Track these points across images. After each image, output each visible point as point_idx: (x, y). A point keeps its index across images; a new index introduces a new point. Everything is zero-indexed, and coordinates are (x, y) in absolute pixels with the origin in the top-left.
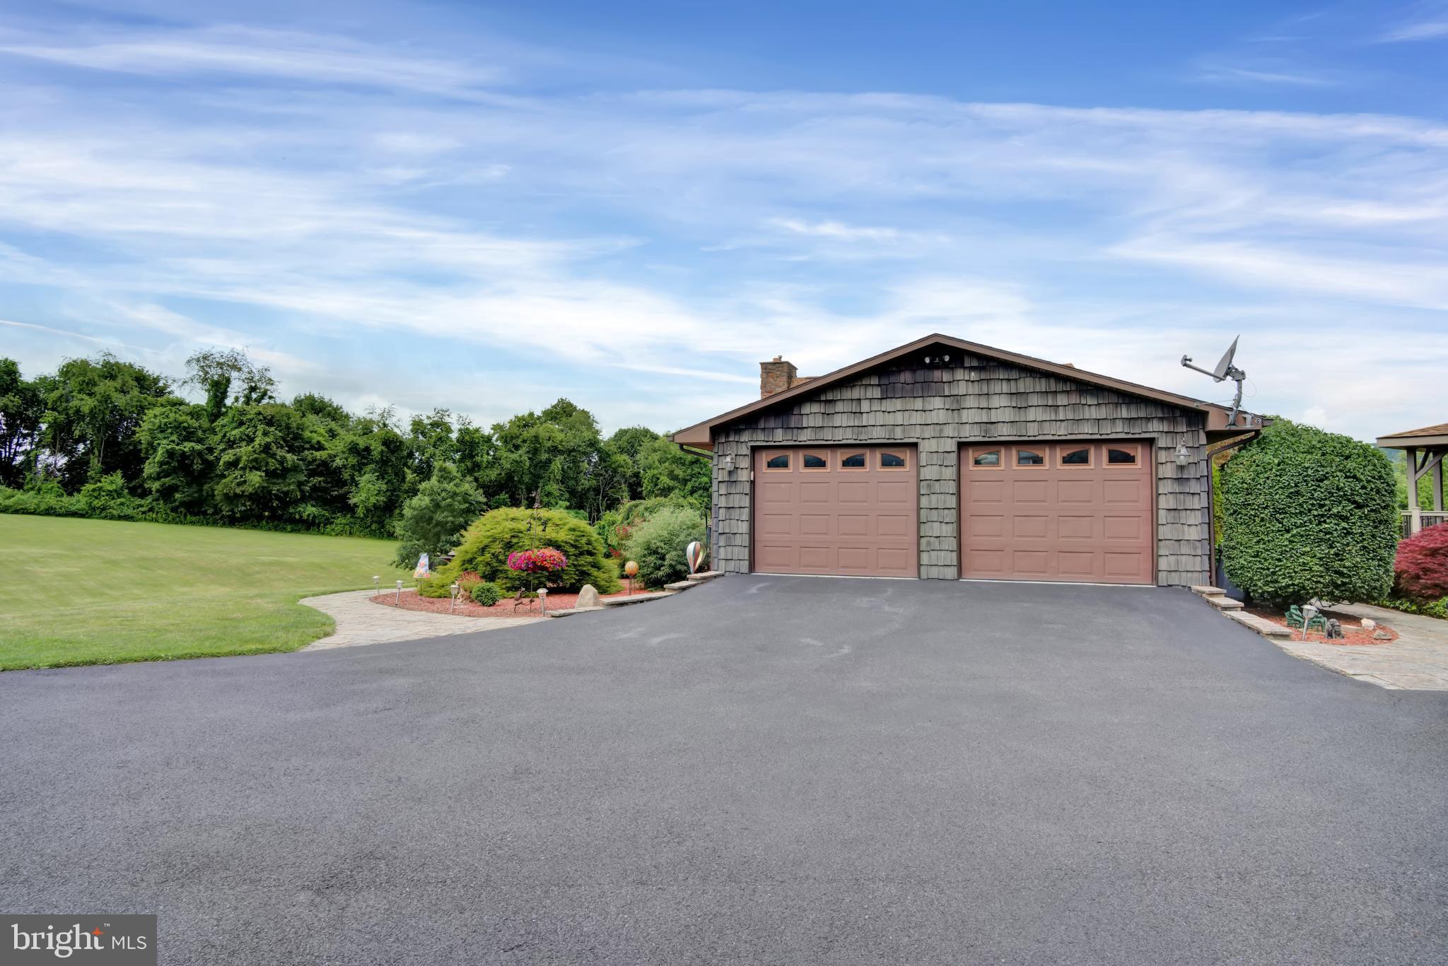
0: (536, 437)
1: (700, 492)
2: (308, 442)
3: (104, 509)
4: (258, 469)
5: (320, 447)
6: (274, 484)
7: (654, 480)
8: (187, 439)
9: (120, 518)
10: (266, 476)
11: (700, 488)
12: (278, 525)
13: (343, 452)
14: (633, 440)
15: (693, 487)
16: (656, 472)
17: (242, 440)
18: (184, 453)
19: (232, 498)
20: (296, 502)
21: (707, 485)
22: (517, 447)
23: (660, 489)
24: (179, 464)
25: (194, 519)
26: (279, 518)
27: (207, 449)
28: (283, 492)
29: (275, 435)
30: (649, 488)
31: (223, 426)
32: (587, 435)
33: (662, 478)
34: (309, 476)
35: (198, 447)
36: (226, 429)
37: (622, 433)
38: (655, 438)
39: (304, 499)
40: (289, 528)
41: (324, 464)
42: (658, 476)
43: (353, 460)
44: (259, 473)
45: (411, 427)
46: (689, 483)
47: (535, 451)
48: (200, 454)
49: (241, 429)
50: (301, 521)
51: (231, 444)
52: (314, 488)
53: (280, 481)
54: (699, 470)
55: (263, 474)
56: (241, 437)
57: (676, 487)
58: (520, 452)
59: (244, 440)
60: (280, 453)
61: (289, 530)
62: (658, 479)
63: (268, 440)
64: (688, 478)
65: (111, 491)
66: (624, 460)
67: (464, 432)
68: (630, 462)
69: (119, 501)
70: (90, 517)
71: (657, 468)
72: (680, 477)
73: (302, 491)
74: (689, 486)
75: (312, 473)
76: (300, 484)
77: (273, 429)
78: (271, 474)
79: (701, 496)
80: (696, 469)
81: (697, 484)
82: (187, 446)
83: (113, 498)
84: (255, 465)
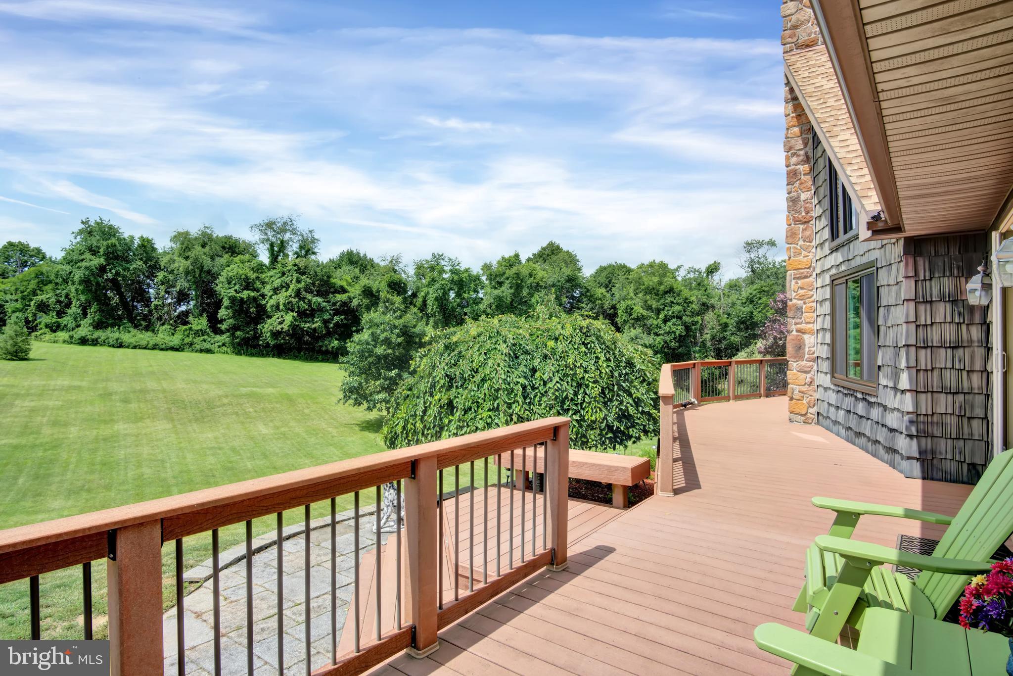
0: (517, 274)
1: (674, 320)
2: (334, 287)
3: (191, 344)
4: (292, 311)
5: (343, 290)
6: (306, 322)
7: (629, 310)
8: (247, 288)
9: (201, 351)
10: (298, 315)
11: (674, 317)
12: (312, 356)
13: (359, 295)
14: (611, 275)
15: (666, 316)
16: (630, 302)
17: (282, 287)
18: (242, 299)
19: (276, 334)
20: (322, 337)
21: (681, 314)
22: (500, 284)
23: (634, 319)
24: (239, 307)
25: (253, 351)
26: (313, 350)
27: (260, 295)
28: (311, 329)
29: (305, 282)
30: (624, 317)
31: (271, 277)
32: (567, 271)
33: (635, 308)
34: (335, 314)
35: (252, 294)
36: (273, 279)
37: (602, 269)
38: (629, 271)
39: (329, 334)
40: (320, 357)
41: (344, 304)
42: (633, 306)
43: (366, 301)
44: (292, 314)
45: (414, 271)
46: (662, 312)
47: (518, 287)
48: (255, 299)
49: (282, 279)
50: (327, 352)
51: (276, 291)
52: (337, 325)
53: (310, 319)
54: (672, 299)
55: (295, 315)
56: (281, 285)
57: (650, 317)
58: (503, 288)
59: (284, 287)
60: (309, 296)
61: (320, 359)
62: (632, 309)
63: (300, 286)
64: (662, 307)
65: (198, 331)
66: (602, 294)
67: (454, 272)
68: (608, 295)
69: (202, 338)
70: (183, 350)
71: (632, 299)
72: (654, 306)
73: (327, 327)
74: (662, 316)
75: (337, 312)
76: (325, 322)
77: (304, 277)
78: (302, 314)
79: (675, 324)
80: (669, 298)
81: (670, 313)
82: (245, 294)
83: (199, 336)
84: (289, 308)
